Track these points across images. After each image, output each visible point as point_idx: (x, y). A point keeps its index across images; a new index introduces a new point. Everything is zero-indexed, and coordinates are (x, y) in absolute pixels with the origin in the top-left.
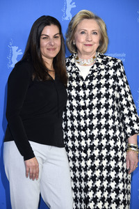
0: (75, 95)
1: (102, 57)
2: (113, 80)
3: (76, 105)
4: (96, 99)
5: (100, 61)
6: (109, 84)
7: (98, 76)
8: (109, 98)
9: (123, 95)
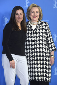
0: (30, 36)
1: (40, 22)
2: (45, 30)
3: (31, 40)
4: (39, 38)
5: (40, 23)
6: (43, 32)
7: (39, 29)
8: (43, 37)
9: (49, 36)
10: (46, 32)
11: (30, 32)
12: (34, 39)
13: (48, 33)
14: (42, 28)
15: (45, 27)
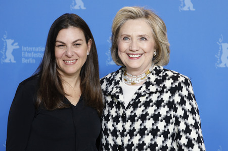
4: (139, 137)
5: (153, 78)
6: (159, 115)
7: (146, 101)
8: (157, 135)
9: (183, 130)
11: (113, 112)
12: (122, 141)
13: (180, 120)
14: (160, 99)
15: (171, 95)
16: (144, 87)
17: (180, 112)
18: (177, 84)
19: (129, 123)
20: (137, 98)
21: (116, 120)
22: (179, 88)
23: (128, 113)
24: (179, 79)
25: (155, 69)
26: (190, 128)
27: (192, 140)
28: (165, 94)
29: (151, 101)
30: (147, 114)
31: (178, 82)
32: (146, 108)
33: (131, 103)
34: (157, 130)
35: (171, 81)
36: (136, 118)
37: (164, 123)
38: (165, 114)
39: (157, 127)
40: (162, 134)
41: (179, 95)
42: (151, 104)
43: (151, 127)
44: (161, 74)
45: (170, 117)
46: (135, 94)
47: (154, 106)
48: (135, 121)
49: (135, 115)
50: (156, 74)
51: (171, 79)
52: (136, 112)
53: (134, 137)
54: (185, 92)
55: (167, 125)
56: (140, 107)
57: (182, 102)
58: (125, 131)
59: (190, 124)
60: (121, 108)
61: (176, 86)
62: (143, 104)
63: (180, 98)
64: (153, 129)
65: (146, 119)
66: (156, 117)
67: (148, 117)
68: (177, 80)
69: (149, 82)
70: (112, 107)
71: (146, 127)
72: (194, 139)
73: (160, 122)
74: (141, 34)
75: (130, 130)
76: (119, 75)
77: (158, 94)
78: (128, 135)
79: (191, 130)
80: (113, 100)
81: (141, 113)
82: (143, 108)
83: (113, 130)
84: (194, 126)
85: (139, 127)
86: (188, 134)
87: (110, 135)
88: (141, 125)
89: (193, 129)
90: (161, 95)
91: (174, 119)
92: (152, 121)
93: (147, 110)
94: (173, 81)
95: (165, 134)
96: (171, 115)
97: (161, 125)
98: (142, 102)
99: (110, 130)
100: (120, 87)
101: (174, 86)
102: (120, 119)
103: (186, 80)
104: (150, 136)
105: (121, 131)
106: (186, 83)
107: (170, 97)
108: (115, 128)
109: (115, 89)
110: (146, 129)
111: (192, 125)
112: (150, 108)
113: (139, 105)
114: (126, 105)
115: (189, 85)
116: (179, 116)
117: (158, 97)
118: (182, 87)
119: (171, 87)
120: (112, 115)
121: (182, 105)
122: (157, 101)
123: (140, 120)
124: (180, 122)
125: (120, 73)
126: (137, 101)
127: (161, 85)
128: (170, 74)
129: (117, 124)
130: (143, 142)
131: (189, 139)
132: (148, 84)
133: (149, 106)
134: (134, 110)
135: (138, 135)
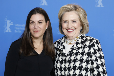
6: (83, 59)
7: (76, 52)
8: (82, 70)
9: (95, 67)
10: (90, 58)
12: (64, 73)
13: (93, 62)
14: (83, 51)
15: (89, 49)
16: (75, 45)
17: (94, 58)
18: (92, 43)
19: (68, 64)
20: (72, 51)
21: (61, 62)
22: (93, 45)
23: (67, 59)
24: (93, 40)
25: (81, 36)
26: (99, 66)
27: (100, 72)
28: (86, 49)
29: (79, 52)
30: (77, 59)
31: (93, 42)
32: (76, 56)
33: (69, 53)
34: (82, 67)
35: (89, 42)
36: (71, 61)
37: (85, 64)
38: (86, 59)
39: (82, 66)
40: (85, 69)
41: (93, 49)
42: (79, 54)
43: (79, 65)
44: (84, 39)
45: (89, 61)
46: (71, 49)
47: (81, 55)
48: (71, 63)
49: (71, 60)
50: (81, 38)
51: (89, 41)
52: (71, 58)
53: (71, 71)
54: (96, 48)
55: (87, 65)
56: (73, 55)
57: (95, 53)
58: (66, 68)
59: (99, 64)
60: (64, 56)
61: (91, 44)
62: (75, 54)
63: (94, 50)
64: (80, 67)
65: (76, 62)
66: (81, 61)
67: (77, 60)
68: (92, 41)
69: (78, 42)
70: (60, 56)
71: (76, 66)
72: (101, 72)
73: (83, 63)
74: (73, 19)
75: (68, 67)
76: (63, 40)
77: (82, 49)
78: (68, 70)
79: (99, 67)
80: (60, 52)
81: (74, 58)
82: (75, 56)
83: (60, 68)
84: (101, 65)
85: (73, 66)
86: (98, 69)
87: (59, 70)
88: (74, 64)
89: (100, 67)
90: (84, 49)
91: (91, 61)
92: (79, 62)
93: (77, 57)
94: (90, 42)
95: (86, 69)
96: (89, 59)
97: (84, 65)
98: (74, 53)
99: (58, 67)
100: (63, 46)
101: (90, 44)
102: (63, 62)
103: (97, 41)
104: (79, 70)
105: (64, 68)
106: (97, 43)
107: (88, 50)
108: (61, 66)
109: (61, 47)
110: (77, 67)
111: (100, 64)
112: (78, 56)
113: (73, 54)
114: (66, 55)
115: (98, 44)
116: (93, 60)
117: (83, 50)
118: (95, 45)
119: (89, 45)
120: (60, 60)
121: (95, 54)
122: (82, 52)
123: (73, 62)
124: (94, 63)
125: (64, 39)
126: (72, 52)
127: (84, 44)
128: (89, 38)
129: (62, 64)
130: (75, 73)
131: (98, 72)
132: (77, 44)
133: (78, 55)
134: (70, 57)
135: (73, 70)
